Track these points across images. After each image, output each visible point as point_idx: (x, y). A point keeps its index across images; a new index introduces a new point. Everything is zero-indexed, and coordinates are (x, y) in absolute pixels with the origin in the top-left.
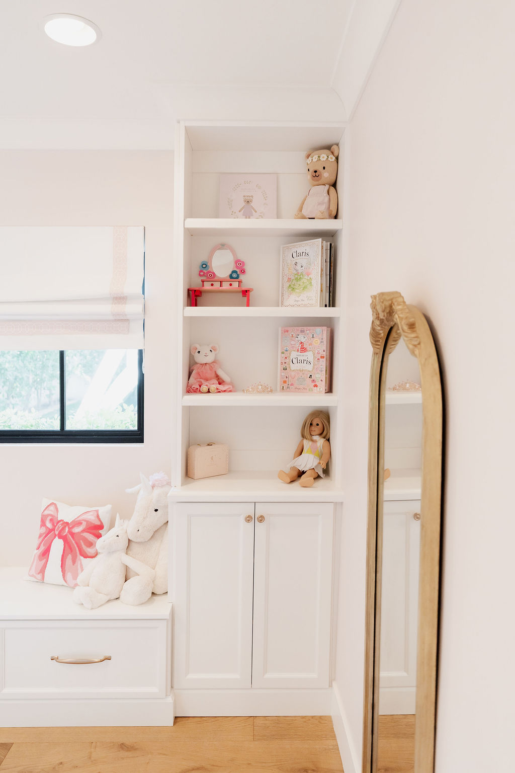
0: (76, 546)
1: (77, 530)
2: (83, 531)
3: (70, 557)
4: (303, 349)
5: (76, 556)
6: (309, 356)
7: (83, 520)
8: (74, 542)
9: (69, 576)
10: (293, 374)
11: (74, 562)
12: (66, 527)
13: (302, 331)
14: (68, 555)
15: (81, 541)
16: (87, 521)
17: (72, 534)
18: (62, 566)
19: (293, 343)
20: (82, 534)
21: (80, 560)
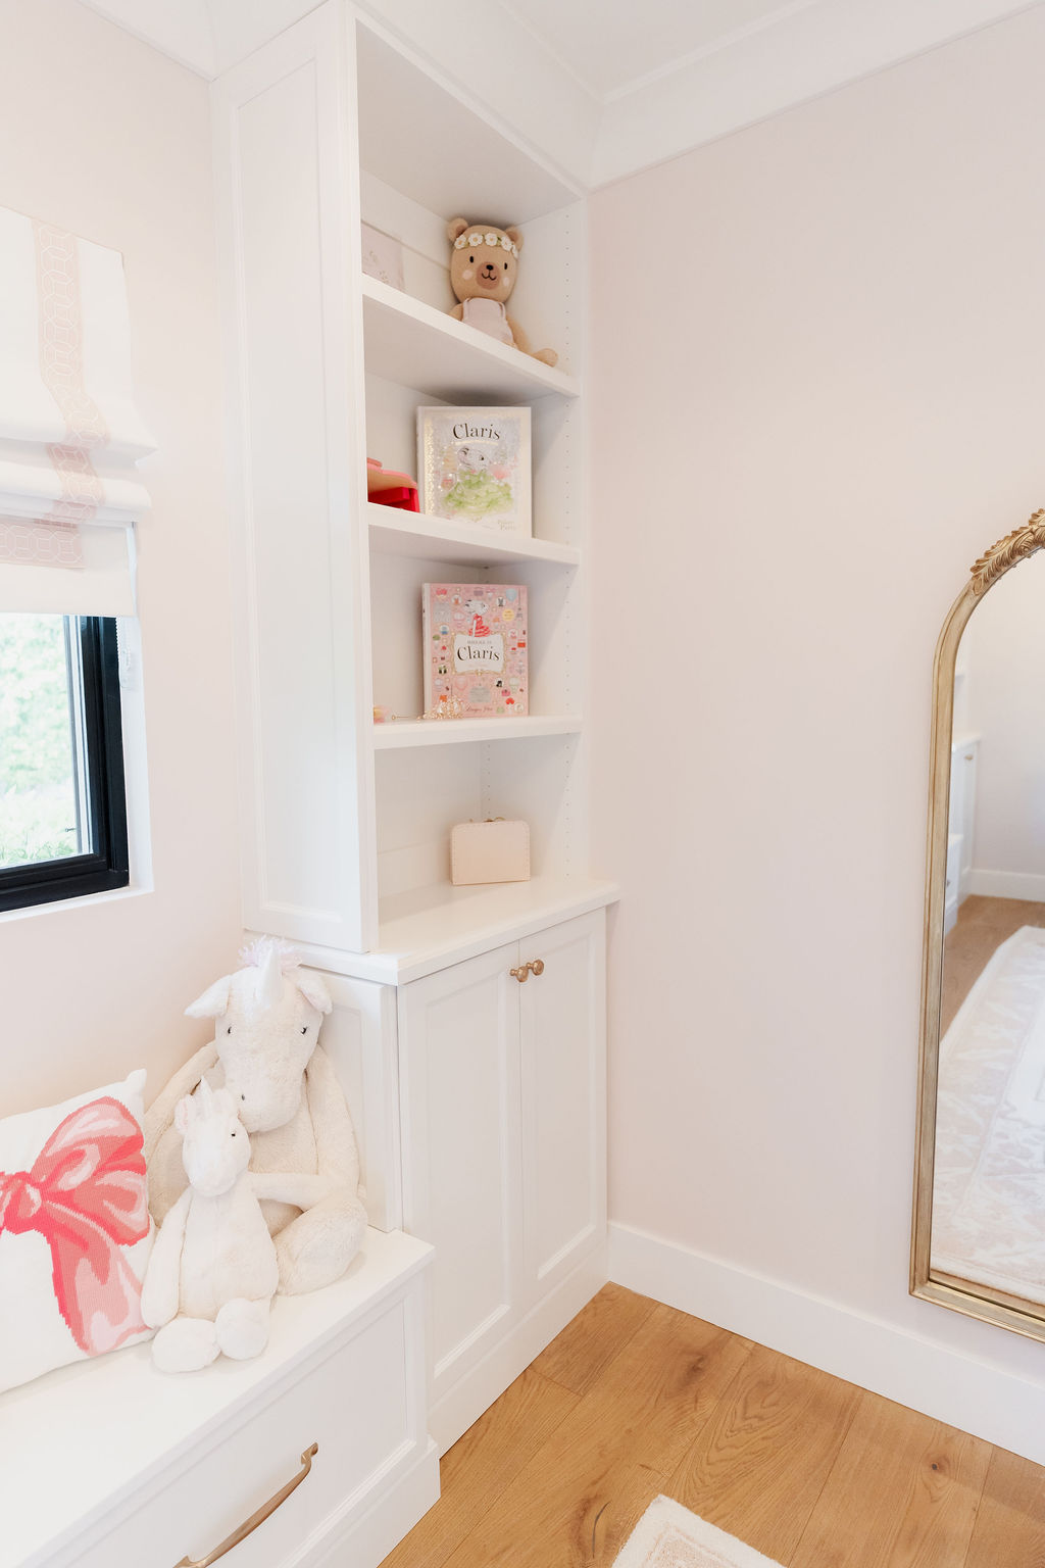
0: (93, 1225)
1: (72, 1179)
2: (101, 1170)
3: (84, 1266)
4: (482, 630)
5: (106, 1253)
6: (494, 642)
7: (83, 1142)
8: (80, 1217)
9: (98, 1325)
10: (461, 680)
11: (102, 1272)
12: (22, 1188)
13: (478, 593)
14: (76, 1265)
15: (106, 1203)
16: (100, 1141)
17: (67, 1198)
18: (63, 1309)
19: (458, 616)
20: (98, 1183)
21: (121, 1257)
